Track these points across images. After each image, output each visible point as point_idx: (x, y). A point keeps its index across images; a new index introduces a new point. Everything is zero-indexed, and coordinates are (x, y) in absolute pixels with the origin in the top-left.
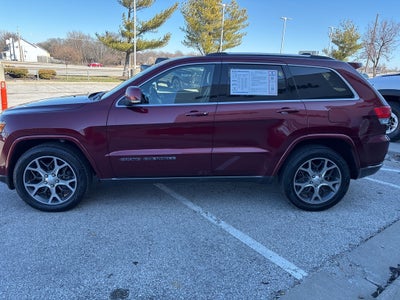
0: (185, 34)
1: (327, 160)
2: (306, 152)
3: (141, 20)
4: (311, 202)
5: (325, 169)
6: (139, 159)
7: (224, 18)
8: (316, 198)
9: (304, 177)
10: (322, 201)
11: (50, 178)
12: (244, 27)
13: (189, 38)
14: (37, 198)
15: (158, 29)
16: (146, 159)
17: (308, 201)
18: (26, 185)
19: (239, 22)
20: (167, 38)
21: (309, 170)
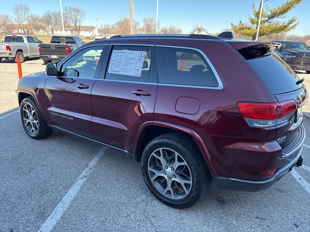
1: (177, 154)
4: (164, 193)
5: (177, 164)
6: (58, 115)
10: (175, 197)
11: (31, 117)
18: (24, 119)
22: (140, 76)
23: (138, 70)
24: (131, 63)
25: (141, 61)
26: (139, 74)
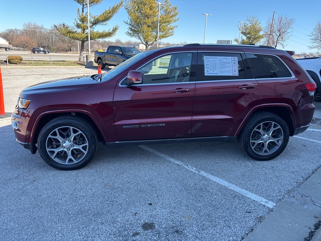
0: (128, 26)
1: (273, 123)
2: (259, 117)
3: (93, 15)
4: (262, 154)
5: (272, 129)
6: (137, 126)
7: (160, 13)
8: (266, 151)
9: (257, 135)
10: (270, 152)
11: (67, 144)
12: (175, 21)
13: (131, 30)
14: (57, 160)
15: (108, 22)
16: (143, 126)
17: (260, 154)
18: (48, 150)
19: (172, 17)
20: (115, 30)
21: (261, 131)
22: (238, 75)
23: (235, 71)
24: (227, 66)
25: (236, 64)
26: (237, 74)
